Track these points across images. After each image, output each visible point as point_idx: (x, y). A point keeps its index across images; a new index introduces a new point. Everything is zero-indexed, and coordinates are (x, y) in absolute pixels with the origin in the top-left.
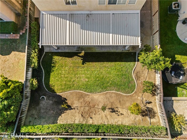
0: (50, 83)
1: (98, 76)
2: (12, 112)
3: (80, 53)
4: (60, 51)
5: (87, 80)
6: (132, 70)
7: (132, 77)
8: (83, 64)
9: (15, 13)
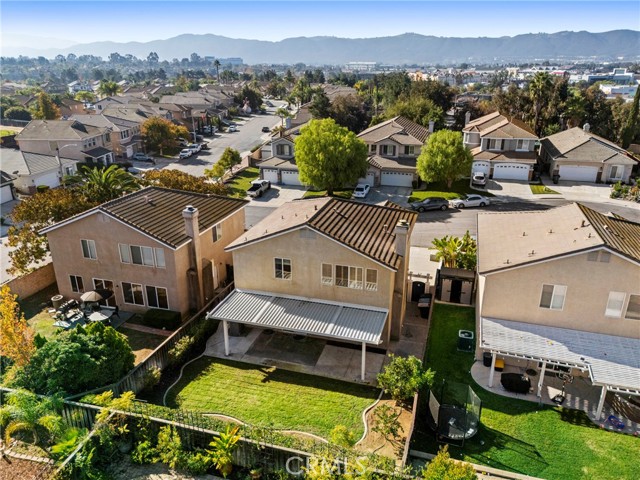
0: (181, 394)
1: (286, 403)
2: (98, 363)
3: (268, 368)
4: (230, 358)
5: (259, 403)
6: (364, 408)
7: (359, 418)
8: (264, 381)
9: (190, 305)
